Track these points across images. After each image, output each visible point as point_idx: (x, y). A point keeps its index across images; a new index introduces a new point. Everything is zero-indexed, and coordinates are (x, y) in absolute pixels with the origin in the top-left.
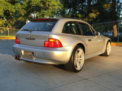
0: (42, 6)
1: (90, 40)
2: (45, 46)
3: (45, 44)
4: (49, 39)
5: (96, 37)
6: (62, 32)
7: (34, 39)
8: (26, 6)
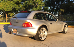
0: (33, 5)
1: (51, 23)
2: (23, 26)
3: (23, 25)
4: (25, 22)
5: (56, 22)
6: (33, 18)
7: (18, 22)
8: (25, 5)
